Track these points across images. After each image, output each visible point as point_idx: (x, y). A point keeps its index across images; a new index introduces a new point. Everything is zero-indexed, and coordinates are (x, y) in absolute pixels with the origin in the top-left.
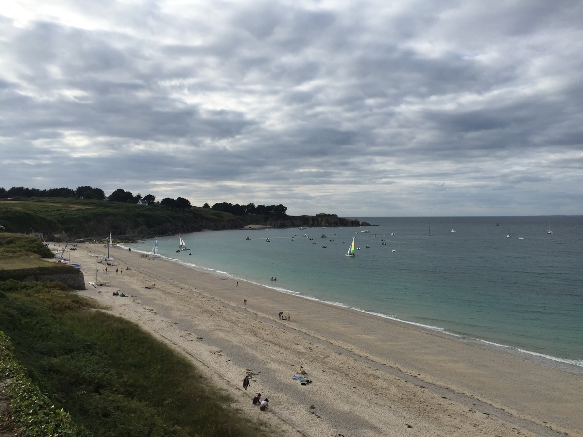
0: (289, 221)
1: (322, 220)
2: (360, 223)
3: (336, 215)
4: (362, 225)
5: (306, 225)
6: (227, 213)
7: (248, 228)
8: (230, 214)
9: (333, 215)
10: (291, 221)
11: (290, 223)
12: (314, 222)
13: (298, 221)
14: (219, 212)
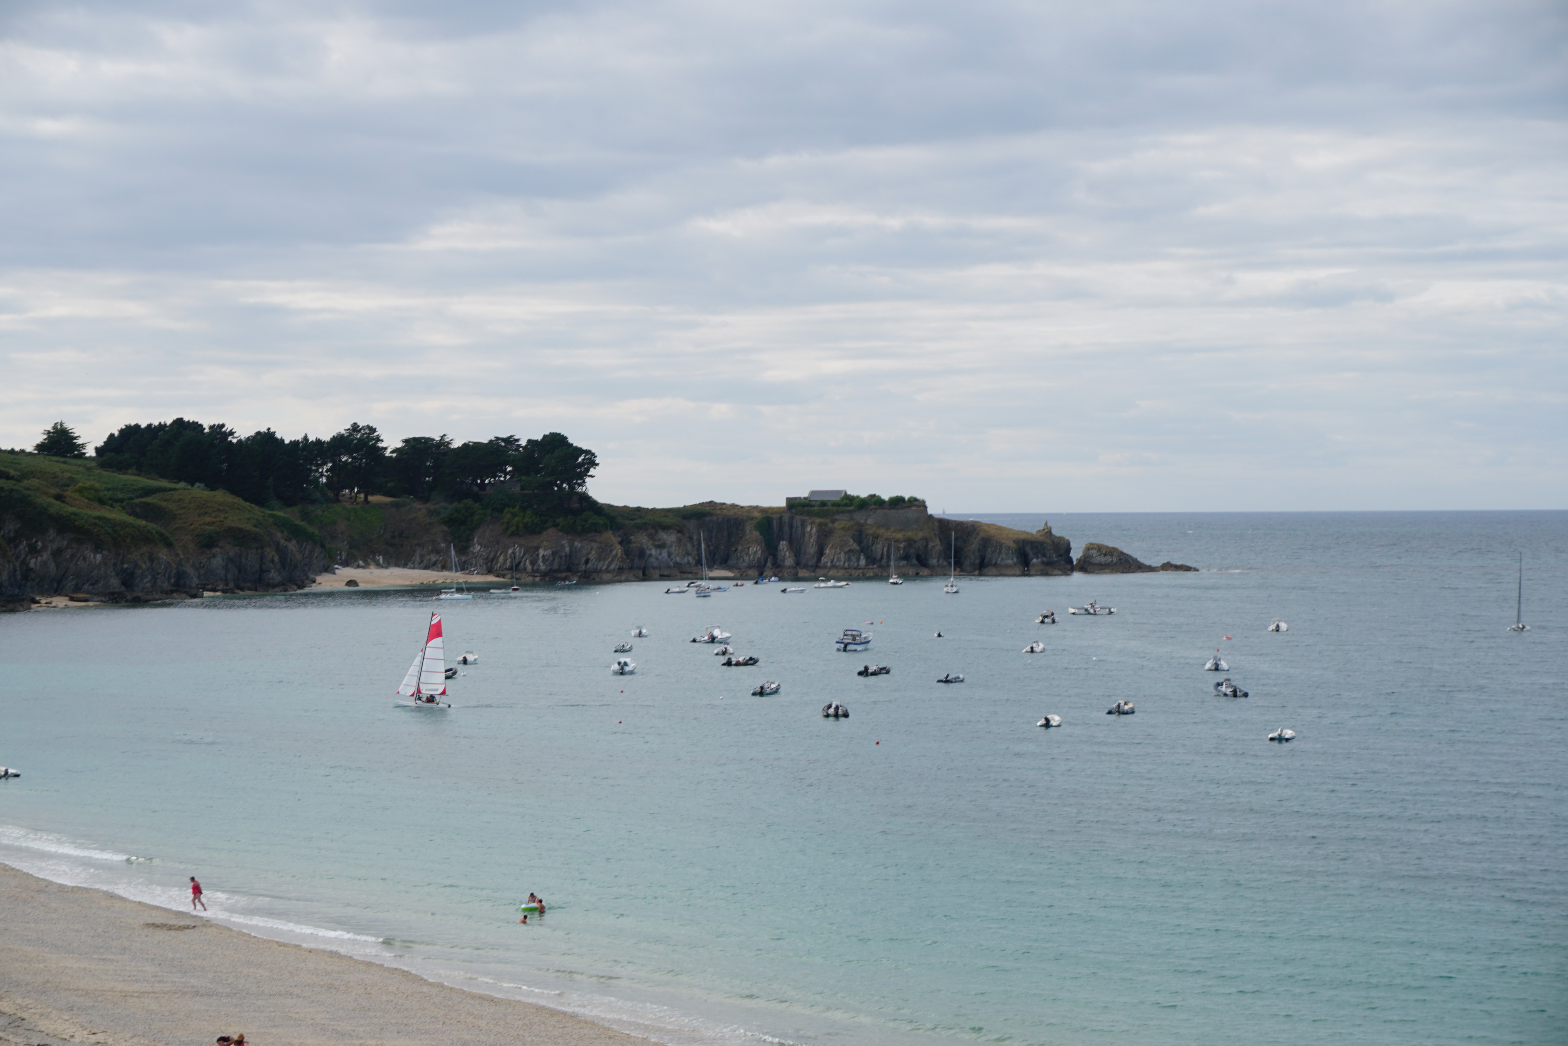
0: (611, 538)
1: (824, 535)
2: (1076, 555)
3: (917, 504)
4: (1086, 566)
5: (724, 563)
6: (199, 491)
7: (341, 587)
8: (221, 496)
9: (897, 502)
10: (625, 542)
11: (618, 550)
12: (771, 549)
13: (670, 538)
14: (144, 482)
